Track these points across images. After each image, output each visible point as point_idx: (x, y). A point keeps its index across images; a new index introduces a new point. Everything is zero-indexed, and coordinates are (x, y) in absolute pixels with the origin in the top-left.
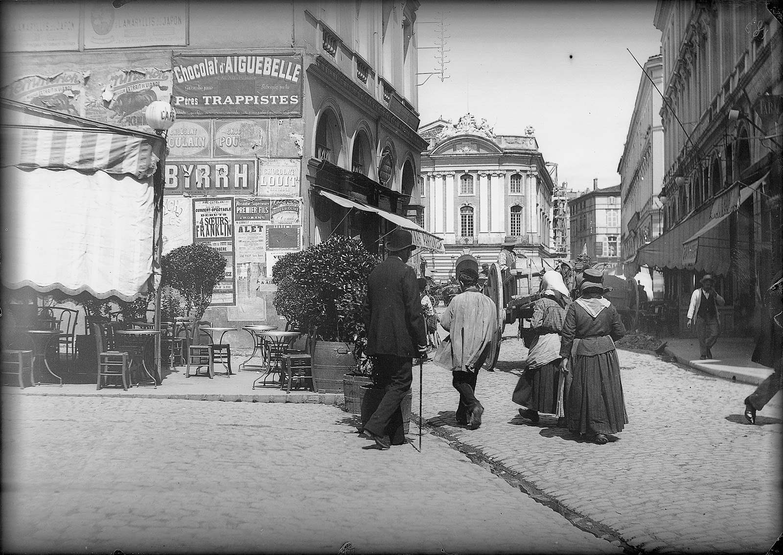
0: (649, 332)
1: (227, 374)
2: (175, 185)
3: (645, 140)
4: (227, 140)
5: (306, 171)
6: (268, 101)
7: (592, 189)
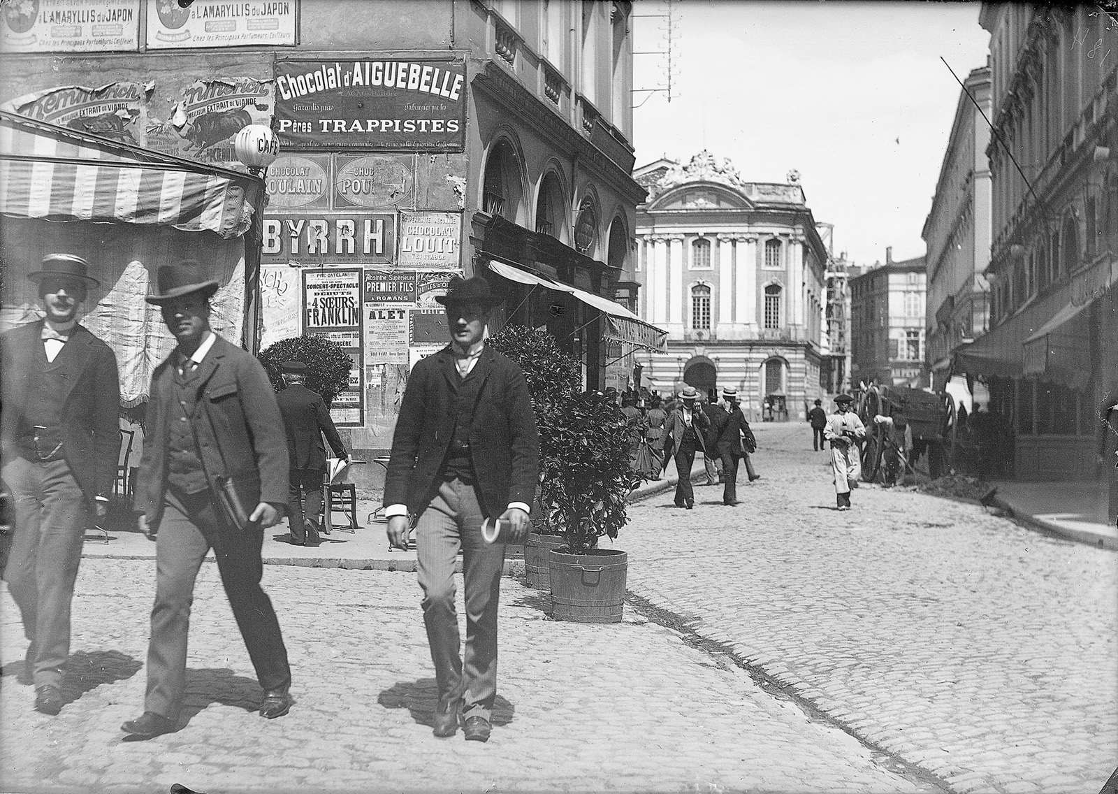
0: (969, 473)
1: (349, 527)
2: (277, 248)
3: (962, 192)
4: (353, 184)
5: (469, 231)
6: (414, 128)
7: (883, 263)
